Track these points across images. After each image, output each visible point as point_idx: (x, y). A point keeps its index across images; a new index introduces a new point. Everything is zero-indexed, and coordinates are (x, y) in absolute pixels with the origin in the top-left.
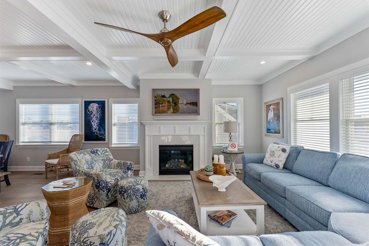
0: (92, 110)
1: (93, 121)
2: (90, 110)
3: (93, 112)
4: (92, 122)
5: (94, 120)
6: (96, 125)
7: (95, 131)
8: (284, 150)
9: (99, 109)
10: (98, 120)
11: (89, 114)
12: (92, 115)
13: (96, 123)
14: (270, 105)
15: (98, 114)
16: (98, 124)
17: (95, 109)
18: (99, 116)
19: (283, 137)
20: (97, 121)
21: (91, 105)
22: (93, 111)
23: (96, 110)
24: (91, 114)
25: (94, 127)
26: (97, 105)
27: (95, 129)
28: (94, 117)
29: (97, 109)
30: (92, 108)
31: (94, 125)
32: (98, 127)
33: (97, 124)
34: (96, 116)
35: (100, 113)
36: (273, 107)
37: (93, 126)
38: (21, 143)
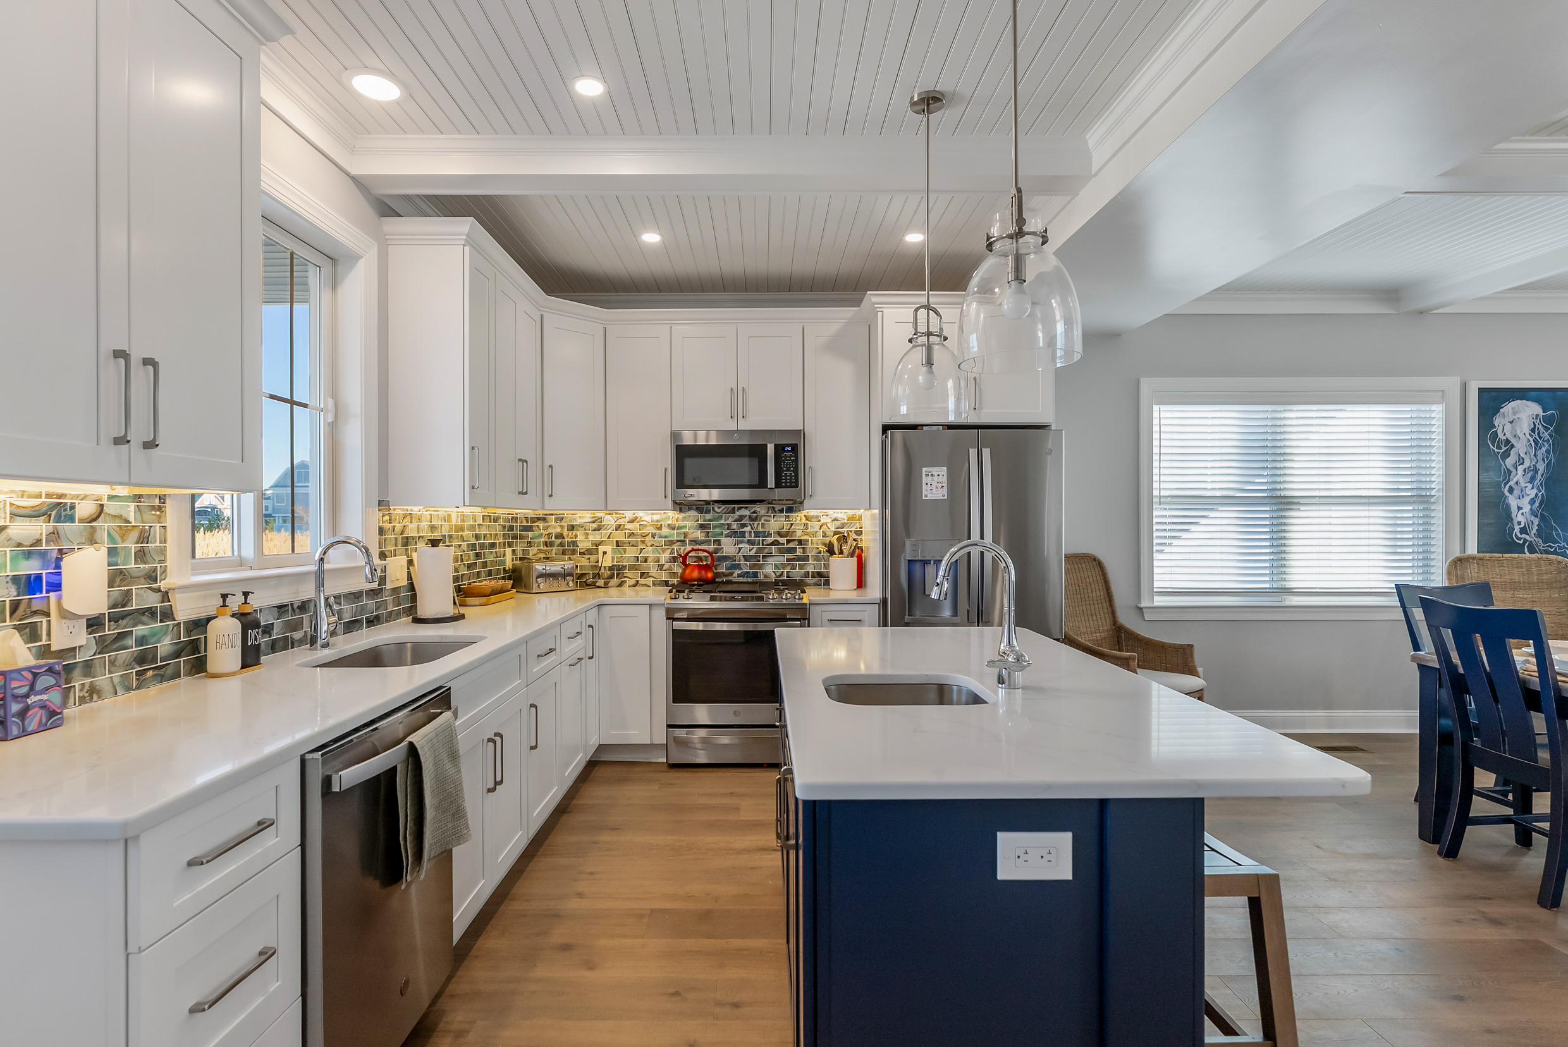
0: (1509, 436)
1: (1511, 490)
2: (1500, 435)
3: (1513, 446)
4: (1507, 494)
5: (1517, 483)
6: (1527, 508)
7: (1525, 541)
9: (1547, 429)
10: (1536, 482)
11: (1496, 454)
12: (1510, 462)
13: (1527, 499)
15: (1540, 457)
16: (1537, 504)
17: (1525, 427)
18: (1541, 467)
20: (1535, 491)
21: (1509, 408)
22: (1513, 441)
23: (1527, 432)
24: (1506, 455)
25: (1520, 518)
26: (1535, 409)
27: (1523, 531)
28: (1520, 468)
29: (1533, 430)
30: (1508, 427)
31: (1519, 508)
32: (1536, 521)
33: (1532, 502)
34: (1527, 464)
35: (1548, 452)
37: (1513, 515)
38: (1156, 598)
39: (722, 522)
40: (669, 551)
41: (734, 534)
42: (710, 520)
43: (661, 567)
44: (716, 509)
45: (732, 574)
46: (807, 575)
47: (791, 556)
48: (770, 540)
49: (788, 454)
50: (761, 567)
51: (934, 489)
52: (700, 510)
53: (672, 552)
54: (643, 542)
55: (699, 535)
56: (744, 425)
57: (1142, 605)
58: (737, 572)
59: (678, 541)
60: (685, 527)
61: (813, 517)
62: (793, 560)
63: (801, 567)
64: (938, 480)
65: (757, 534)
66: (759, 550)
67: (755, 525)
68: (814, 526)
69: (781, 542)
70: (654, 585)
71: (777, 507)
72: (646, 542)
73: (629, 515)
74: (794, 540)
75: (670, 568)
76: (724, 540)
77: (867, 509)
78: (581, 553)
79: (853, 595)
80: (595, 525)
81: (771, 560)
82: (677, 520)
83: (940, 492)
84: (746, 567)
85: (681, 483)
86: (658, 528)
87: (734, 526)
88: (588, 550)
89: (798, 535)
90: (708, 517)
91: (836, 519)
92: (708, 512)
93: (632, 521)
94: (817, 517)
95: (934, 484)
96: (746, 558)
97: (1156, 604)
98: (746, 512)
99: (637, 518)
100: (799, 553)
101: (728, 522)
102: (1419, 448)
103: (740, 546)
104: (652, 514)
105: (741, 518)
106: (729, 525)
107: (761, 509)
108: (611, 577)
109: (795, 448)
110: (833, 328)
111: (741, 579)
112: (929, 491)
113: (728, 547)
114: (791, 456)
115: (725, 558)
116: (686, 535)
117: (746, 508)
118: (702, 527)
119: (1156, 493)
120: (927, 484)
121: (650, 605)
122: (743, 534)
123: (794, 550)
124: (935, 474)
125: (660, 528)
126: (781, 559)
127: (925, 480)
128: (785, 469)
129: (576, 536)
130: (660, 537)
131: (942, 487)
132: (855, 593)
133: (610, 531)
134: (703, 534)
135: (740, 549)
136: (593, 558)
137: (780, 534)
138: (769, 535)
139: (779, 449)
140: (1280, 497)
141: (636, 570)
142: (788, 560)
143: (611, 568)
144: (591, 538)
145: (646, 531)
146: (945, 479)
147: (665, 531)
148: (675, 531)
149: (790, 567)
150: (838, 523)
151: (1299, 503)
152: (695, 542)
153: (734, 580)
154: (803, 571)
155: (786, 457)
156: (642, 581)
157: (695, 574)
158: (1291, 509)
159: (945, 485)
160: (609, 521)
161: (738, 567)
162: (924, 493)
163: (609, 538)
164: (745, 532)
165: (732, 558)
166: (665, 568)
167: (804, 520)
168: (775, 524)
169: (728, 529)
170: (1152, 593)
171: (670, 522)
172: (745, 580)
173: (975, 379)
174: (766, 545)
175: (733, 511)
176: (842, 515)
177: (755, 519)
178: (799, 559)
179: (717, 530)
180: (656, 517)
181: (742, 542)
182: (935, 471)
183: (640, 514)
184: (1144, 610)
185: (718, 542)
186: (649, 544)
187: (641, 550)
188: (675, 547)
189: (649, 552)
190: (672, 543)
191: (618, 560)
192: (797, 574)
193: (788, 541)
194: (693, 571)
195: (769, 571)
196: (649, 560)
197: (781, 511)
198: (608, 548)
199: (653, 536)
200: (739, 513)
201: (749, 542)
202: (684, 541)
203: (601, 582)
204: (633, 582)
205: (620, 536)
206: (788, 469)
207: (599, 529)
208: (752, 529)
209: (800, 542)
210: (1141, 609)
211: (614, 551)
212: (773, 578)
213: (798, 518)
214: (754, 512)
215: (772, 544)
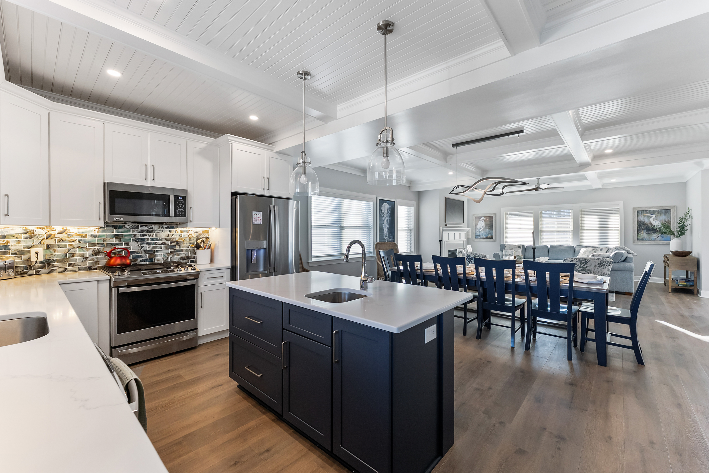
8: (520, 247)
10: (388, 224)
12: (384, 218)
13: (386, 228)
14: (481, 217)
18: (389, 220)
19: (496, 241)
23: (386, 211)
29: (387, 211)
30: (384, 209)
33: (387, 229)
36: (484, 219)
38: (312, 259)
39: (131, 233)
40: (92, 250)
41: (138, 239)
42: (122, 232)
43: (86, 259)
44: (126, 226)
45: (136, 260)
46: (181, 258)
47: (172, 250)
48: (160, 242)
49: (181, 201)
50: (155, 256)
51: (257, 220)
52: (115, 227)
53: (94, 250)
54: (71, 245)
55: (114, 240)
56: (152, 184)
57: (310, 261)
58: (140, 260)
59: (98, 244)
60: (104, 236)
61: (184, 231)
62: (174, 252)
63: (178, 255)
64: (259, 217)
65: (152, 239)
66: (154, 248)
67: (151, 235)
68: (185, 235)
69: (167, 243)
70: (80, 270)
71: (165, 226)
72: (73, 245)
73: (59, 229)
74: (174, 242)
75: (93, 259)
76: (131, 243)
77: (216, 228)
78: (12, 254)
79: (208, 267)
80: (27, 235)
81: (160, 252)
82: (98, 232)
83: (259, 221)
84: (146, 256)
85: (112, 211)
86: (83, 237)
87: (138, 235)
88: (20, 251)
89: (177, 239)
90: (120, 230)
91: (196, 232)
92: (121, 227)
93: (61, 233)
94: (187, 231)
95: (257, 218)
96: (145, 252)
97: (312, 261)
98: (146, 228)
99: (65, 231)
100: (177, 248)
101: (134, 233)
102: (367, 214)
103: (142, 246)
104: (78, 228)
105: (142, 231)
106: (135, 235)
107: (156, 227)
108: (43, 267)
109: (184, 198)
110: (203, 145)
111: (143, 263)
112: (255, 221)
113: (134, 246)
114: (182, 202)
115: (133, 252)
116: (104, 241)
117: (146, 226)
118: (116, 236)
119: (312, 224)
120: (254, 218)
121: (98, 281)
122: (144, 240)
123: (175, 246)
124: (258, 214)
125: (85, 236)
126: (167, 252)
127: (254, 216)
128: (179, 208)
129: (7, 242)
130: (85, 242)
131: (260, 219)
132: (210, 265)
133: (41, 239)
134: (118, 240)
135: (142, 247)
136: (25, 257)
137: (166, 239)
138: (160, 240)
139: (176, 198)
140: (341, 226)
141: (65, 262)
142: (171, 252)
143: (41, 262)
144: (23, 243)
145: (73, 238)
146: (261, 216)
147: (89, 238)
148: (97, 238)
149: (172, 255)
150: (197, 234)
151: (345, 228)
152: (111, 244)
153: (138, 263)
154: (179, 257)
155: (179, 202)
156: (70, 268)
157: (118, 262)
158: (343, 230)
159: (261, 219)
160: (41, 232)
161: (141, 256)
162: (253, 222)
163: (40, 243)
164: (145, 238)
165: (137, 252)
166: (88, 259)
167: (180, 233)
168: (164, 234)
169: (134, 237)
170: (312, 257)
171: (93, 233)
172: (145, 263)
173: (268, 178)
174: (158, 245)
175: (138, 227)
176: (200, 231)
177: (152, 232)
178: (177, 251)
179: (127, 238)
180: (81, 230)
181: (143, 244)
182: (258, 213)
183: (68, 228)
184: (309, 263)
185: (128, 244)
186: (76, 246)
187: (69, 250)
188: (97, 247)
189: (77, 251)
190: (94, 245)
191: (48, 257)
192: (176, 259)
193: (171, 243)
194: (116, 261)
195: (160, 258)
196: (76, 255)
197: (167, 228)
198: (41, 250)
199: (79, 241)
200: (140, 229)
201: (148, 243)
202: (103, 244)
203: (33, 271)
204: (62, 269)
205: (51, 242)
206: (180, 208)
207: (31, 237)
208: (149, 237)
209: (177, 243)
210: (308, 263)
211: (45, 251)
212: (162, 261)
213: (177, 232)
214: (151, 228)
215: (162, 244)
